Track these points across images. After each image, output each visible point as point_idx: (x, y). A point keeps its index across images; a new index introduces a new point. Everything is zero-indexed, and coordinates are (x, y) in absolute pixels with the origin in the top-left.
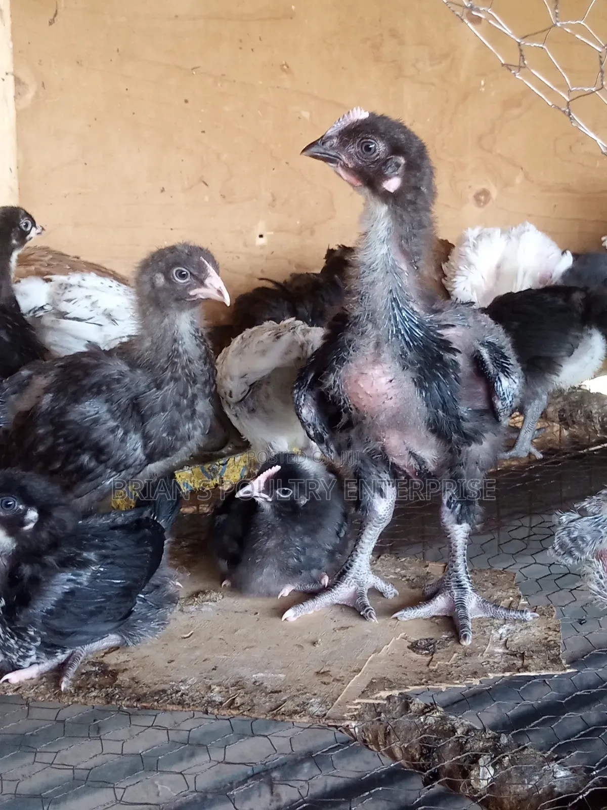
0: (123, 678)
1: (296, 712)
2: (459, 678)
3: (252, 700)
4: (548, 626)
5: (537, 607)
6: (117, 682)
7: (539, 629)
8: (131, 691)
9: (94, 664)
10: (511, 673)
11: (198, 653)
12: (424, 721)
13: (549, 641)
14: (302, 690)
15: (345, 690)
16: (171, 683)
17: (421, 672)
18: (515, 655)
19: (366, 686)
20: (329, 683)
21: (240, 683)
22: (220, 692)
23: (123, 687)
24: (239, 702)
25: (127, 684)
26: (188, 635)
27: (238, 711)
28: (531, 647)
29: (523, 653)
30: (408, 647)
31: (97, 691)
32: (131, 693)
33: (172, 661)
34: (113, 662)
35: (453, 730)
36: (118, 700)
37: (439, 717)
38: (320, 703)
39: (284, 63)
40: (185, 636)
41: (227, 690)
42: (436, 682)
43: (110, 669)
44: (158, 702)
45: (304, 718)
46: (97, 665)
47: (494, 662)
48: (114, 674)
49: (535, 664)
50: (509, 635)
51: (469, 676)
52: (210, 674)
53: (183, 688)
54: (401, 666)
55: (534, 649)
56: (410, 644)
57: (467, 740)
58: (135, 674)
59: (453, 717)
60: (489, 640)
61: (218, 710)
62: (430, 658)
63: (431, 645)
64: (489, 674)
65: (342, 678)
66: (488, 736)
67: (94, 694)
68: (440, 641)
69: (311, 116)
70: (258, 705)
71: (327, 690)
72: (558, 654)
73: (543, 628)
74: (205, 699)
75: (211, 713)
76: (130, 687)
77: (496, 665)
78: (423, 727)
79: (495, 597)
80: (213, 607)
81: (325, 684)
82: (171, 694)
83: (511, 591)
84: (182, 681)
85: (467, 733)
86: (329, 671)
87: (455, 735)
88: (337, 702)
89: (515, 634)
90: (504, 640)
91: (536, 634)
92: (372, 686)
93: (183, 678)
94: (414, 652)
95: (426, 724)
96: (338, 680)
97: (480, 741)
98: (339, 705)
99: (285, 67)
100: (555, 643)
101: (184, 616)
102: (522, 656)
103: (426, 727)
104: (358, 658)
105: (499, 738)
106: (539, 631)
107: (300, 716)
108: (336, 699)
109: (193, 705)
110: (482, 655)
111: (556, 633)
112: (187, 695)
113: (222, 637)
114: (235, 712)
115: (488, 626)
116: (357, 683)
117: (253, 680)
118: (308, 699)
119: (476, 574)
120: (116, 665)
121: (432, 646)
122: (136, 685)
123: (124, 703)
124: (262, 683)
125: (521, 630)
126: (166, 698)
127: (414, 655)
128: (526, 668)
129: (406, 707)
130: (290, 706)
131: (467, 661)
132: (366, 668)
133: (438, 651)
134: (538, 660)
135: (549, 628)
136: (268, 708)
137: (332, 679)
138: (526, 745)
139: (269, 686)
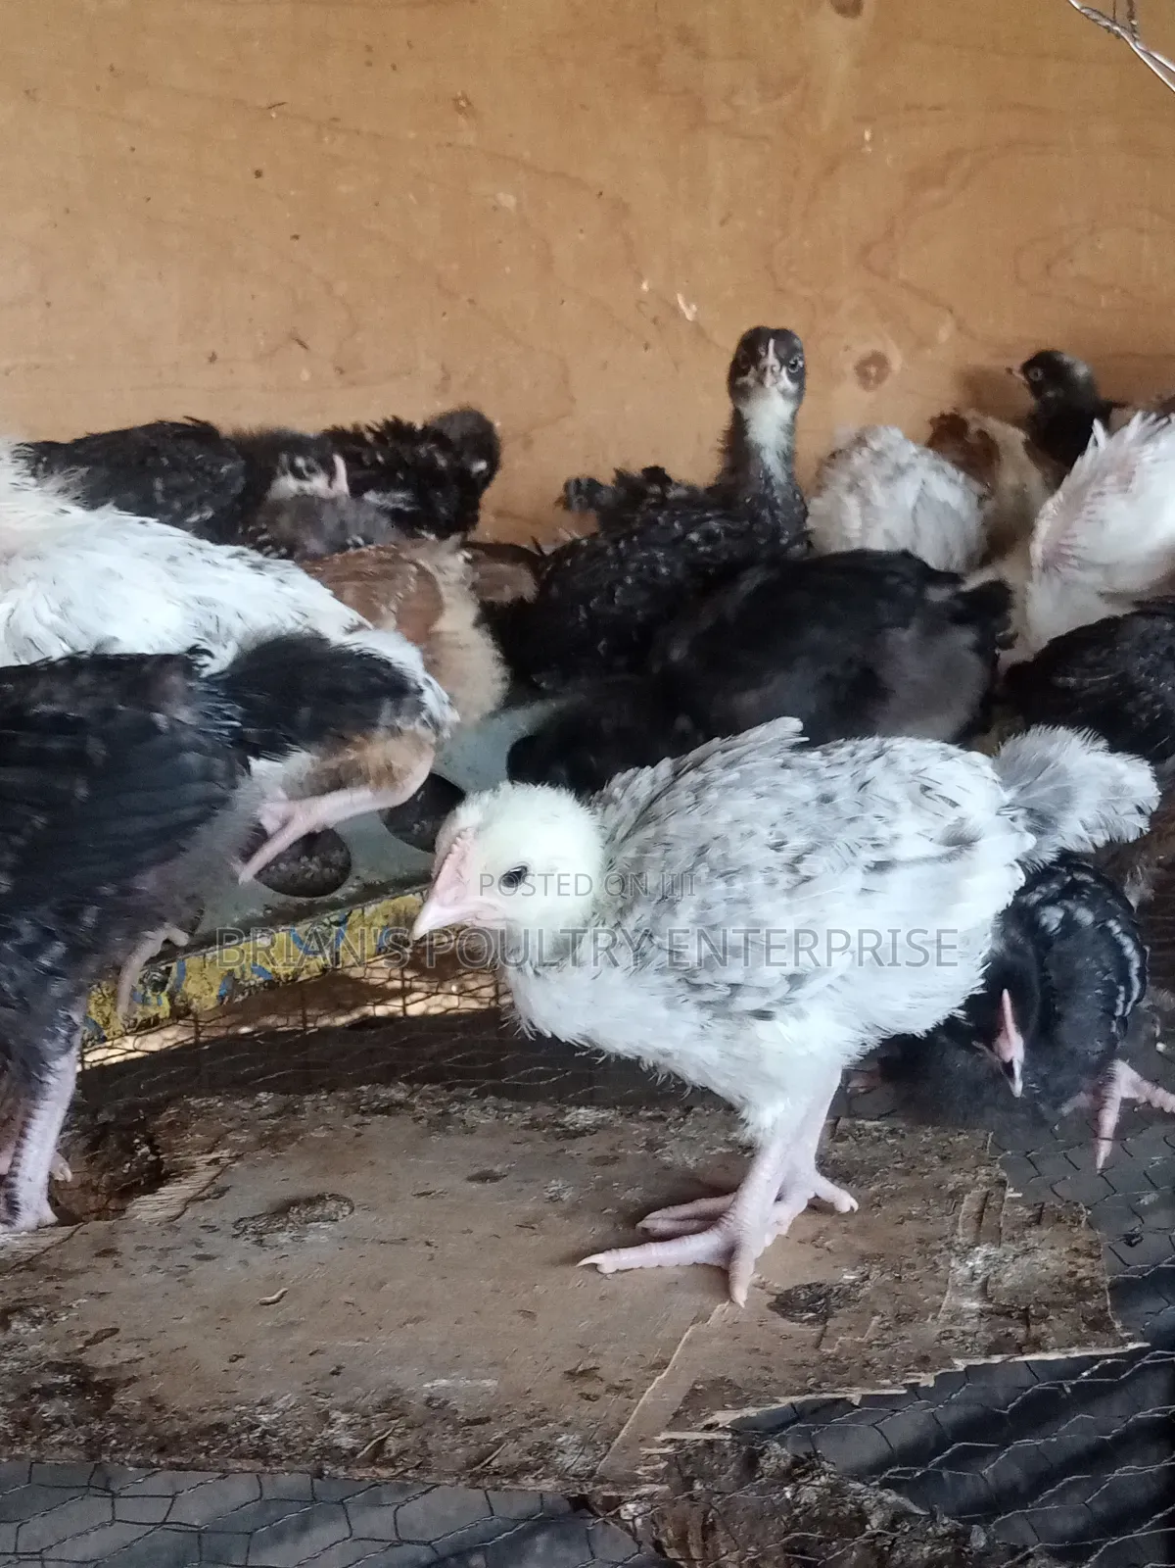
0: (126, 1399)
1: (526, 1469)
2: (889, 1372)
3: (424, 1443)
4: (1073, 1246)
5: (1043, 1204)
6: (115, 1407)
7: (1055, 1252)
8: (143, 1428)
9: (60, 1369)
10: (1005, 1356)
11: (298, 1336)
12: (793, 1497)
13: (1080, 1280)
14: (538, 1417)
15: (635, 1412)
16: (237, 1408)
17: (804, 1364)
18: (1008, 1315)
19: (680, 1400)
20: (597, 1397)
21: (396, 1404)
22: (351, 1425)
23: (127, 1421)
24: (393, 1448)
25: (135, 1413)
26: (275, 1297)
27: (392, 1470)
28: (1041, 1294)
29: (1027, 1310)
30: (771, 1307)
31: (66, 1430)
32: (147, 1435)
33: (239, 1357)
34: (106, 1361)
35: (862, 1518)
36: (115, 1451)
37: (828, 1486)
38: (581, 1445)
39: (459, 94)
40: (269, 1299)
41: (364, 1420)
42: (840, 1386)
43: (97, 1378)
44: (207, 1454)
45: (544, 1481)
46: (68, 1369)
47: (964, 1333)
48: (107, 1390)
49: (1055, 1333)
50: (991, 1270)
51: (911, 1367)
52: (327, 1384)
53: (264, 1418)
54: (757, 1350)
55: (1049, 1298)
56: (774, 1297)
57: (894, 1541)
58: (153, 1391)
59: (858, 1486)
60: (947, 1282)
61: (347, 1468)
62: (819, 1329)
63: (820, 1298)
64: (957, 1362)
65: (627, 1384)
66: (942, 1531)
67: (59, 1438)
68: (840, 1290)
69: (519, 205)
70: (438, 1453)
71: (595, 1412)
72: (1102, 1308)
73: (1064, 1250)
74: (316, 1443)
75: (329, 1476)
76: (141, 1421)
77: (970, 1340)
78: (791, 1511)
79: (951, 1187)
80: (330, 1234)
81: (588, 1398)
82: (237, 1434)
83: (983, 1171)
84: (261, 1404)
85: (892, 1524)
86: (595, 1368)
87: (865, 1530)
88: (617, 1440)
89: (1004, 1266)
90: (980, 1281)
91: (1051, 1265)
92: (695, 1402)
93: (263, 1395)
94: (784, 1315)
95: (797, 1505)
96: (619, 1390)
97: (924, 1542)
98: (625, 1448)
99: (463, 103)
100: (1092, 1284)
101: (265, 1256)
102: (1025, 1318)
103: (797, 1511)
104: (659, 1336)
105: (967, 1535)
106: (1053, 1257)
107: (535, 1478)
108: (618, 1435)
109: (289, 1458)
110: (934, 1318)
111: (1093, 1261)
112: (275, 1436)
113: (351, 1299)
114: (385, 1473)
115: (941, 1251)
116: (659, 1393)
117: (426, 1395)
118: (551, 1437)
119: (903, 1136)
120: (110, 1369)
121: (822, 1301)
122: (155, 1415)
123: (128, 1457)
124: (446, 1403)
125: (1016, 1256)
126: (225, 1443)
127: (785, 1325)
128: (1037, 1345)
129: (751, 1462)
130: (511, 1454)
131: (903, 1334)
132: (678, 1358)
133: (837, 1312)
134: (1058, 1324)
135: (1076, 1250)
136: (461, 1461)
137: (602, 1387)
138: (1031, 1550)
139: (462, 1410)
